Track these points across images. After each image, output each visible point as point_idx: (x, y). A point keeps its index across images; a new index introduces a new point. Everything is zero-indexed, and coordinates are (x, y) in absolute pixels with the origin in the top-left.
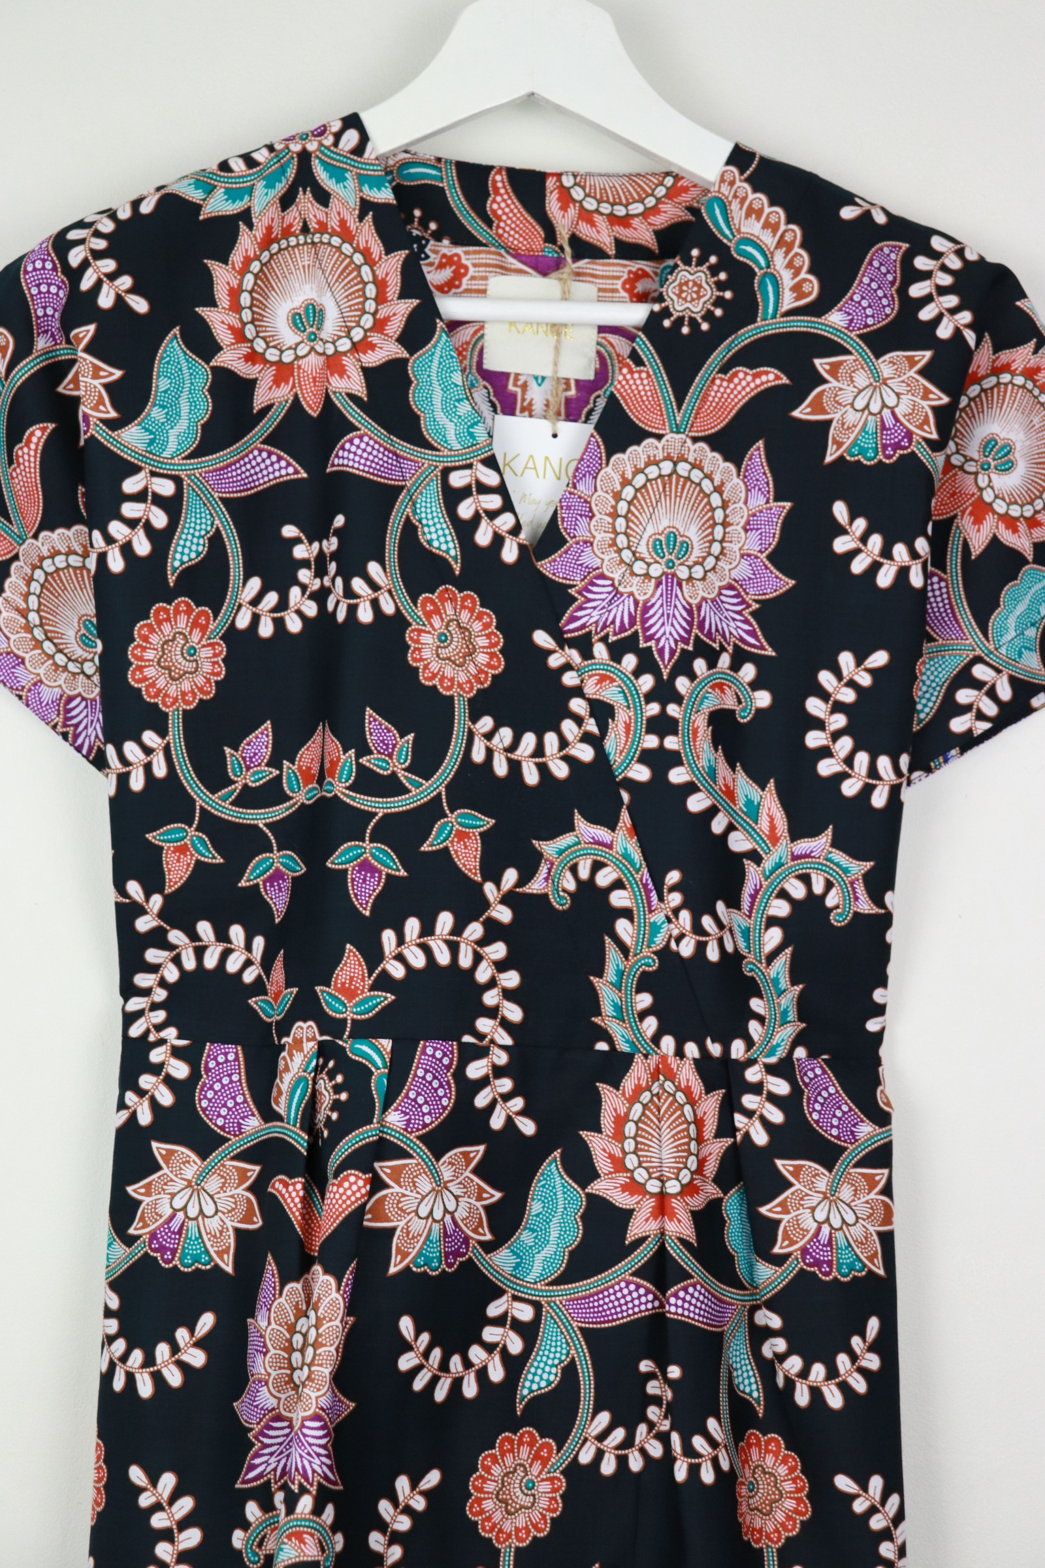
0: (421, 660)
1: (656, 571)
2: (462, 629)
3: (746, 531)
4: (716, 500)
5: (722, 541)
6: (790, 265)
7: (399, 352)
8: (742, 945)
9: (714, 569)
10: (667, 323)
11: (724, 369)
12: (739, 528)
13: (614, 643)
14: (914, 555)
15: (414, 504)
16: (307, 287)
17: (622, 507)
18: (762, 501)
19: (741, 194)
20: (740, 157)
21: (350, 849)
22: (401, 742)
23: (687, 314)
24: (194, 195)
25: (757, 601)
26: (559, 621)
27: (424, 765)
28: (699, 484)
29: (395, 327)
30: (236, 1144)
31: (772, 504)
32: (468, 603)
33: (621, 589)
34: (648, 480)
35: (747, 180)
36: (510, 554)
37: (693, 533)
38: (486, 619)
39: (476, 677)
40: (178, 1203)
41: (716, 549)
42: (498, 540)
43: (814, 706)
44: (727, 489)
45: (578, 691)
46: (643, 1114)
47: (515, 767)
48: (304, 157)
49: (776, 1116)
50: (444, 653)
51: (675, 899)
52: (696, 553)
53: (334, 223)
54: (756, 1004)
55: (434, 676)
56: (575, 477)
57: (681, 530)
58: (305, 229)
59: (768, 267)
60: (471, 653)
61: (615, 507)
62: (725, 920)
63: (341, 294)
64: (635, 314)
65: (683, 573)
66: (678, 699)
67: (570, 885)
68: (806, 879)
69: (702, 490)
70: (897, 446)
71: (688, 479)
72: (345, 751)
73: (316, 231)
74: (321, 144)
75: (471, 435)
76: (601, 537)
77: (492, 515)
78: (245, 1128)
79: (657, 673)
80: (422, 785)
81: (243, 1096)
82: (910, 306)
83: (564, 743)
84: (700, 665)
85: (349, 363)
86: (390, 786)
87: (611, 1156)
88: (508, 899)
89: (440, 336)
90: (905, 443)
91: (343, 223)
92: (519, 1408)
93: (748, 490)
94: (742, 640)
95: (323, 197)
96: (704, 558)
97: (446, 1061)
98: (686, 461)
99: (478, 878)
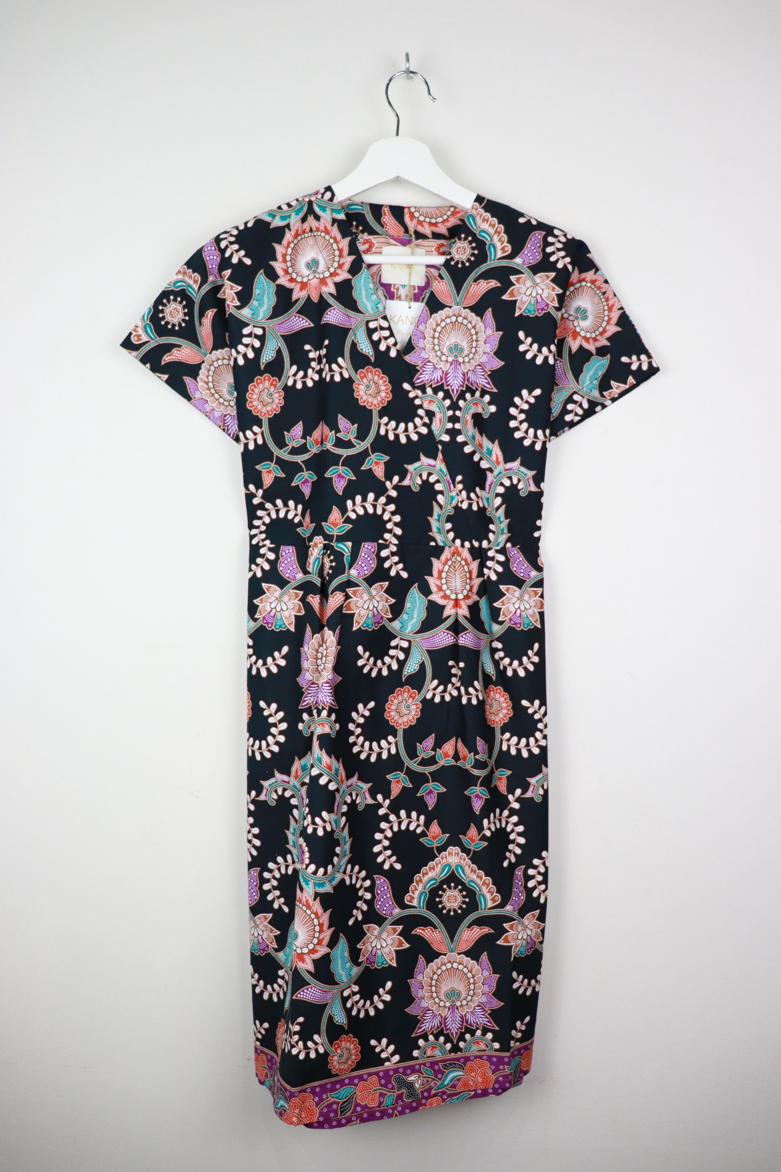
0: (359, 395)
1: (450, 359)
2: (375, 383)
3: (485, 343)
4: (473, 331)
5: (476, 347)
6: (500, 240)
7: (349, 276)
8: (486, 504)
9: (473, 358)
10: (452, 263)
11: (475, 281)
12: (482, 342)
13: (435, 387)
14: (550, 351)
15: (355, 335)
16: (312, 253)
17: (437, 335)
18: (491, 332)
19: (480, 213)
20: (479, 199)
21: (334, 469)
22: (352, 427)
23: (460, 260)
24: (268, 219)
25: (490, 371)
26: (413, 378)
27: (362, 436)
28: (466, 325)
29: (347, 266)
30: (294, 584)
31: (495, 333)
32: (377, 373)
33: (437, 366)
34: (446, 324)
35: (483, 208)
36: (393, 353)
37: (465, 344)
38: (384, 379)
39: (381, 402)
40: (273, 606)
41: (473, 350)
42: (388, 348)
43: (513, 411)
44: (477, 327)
45: (421, 406)
46: (449, 569)
47: (397, 436)
48: (310, 203)
49: (500, 569)
50: (368, 392)
51: (460, 486)
52: (466, 352)
53: (322, 228)
54: (492, 527)
55: (365, 401)
56: (418, 323)
57: (460, 343)
58: (311, 230)
59: (491, 241)
60: (379, 392)
61: (434, 335)
62: (479, 495)
63: (325, 255)
64: (440, 260)
65: (461, 360)
66: (460, 409)
67: (419, 482)
68: (510, 478)
69: (467, 328)
70: (543, 309)
71: (462, 323)
72: (331, 431)
73: (315, 231)
74: (316, 198)
75: (377, 308)
76: (429, 346)
77: (386, 338)
78: (297, 578)
79: (451, 399)
80: (360, 444)
81: (296, 565)
82: (547, 256)
83: (416, 427)
84: (468, 396)
85: (329, 281)
86: (349, 445)
87: (437, 585)
88: (395, 488)
89: (364, 270)
90: (546, 308)
91: (325, 227)
92: (404, 679)
93: (485, 328)
94: (484, 386)
95: (317, 218)
96: (469, 354)
97: (373, 550)
98: (461, 316)
99: (384, 480)
